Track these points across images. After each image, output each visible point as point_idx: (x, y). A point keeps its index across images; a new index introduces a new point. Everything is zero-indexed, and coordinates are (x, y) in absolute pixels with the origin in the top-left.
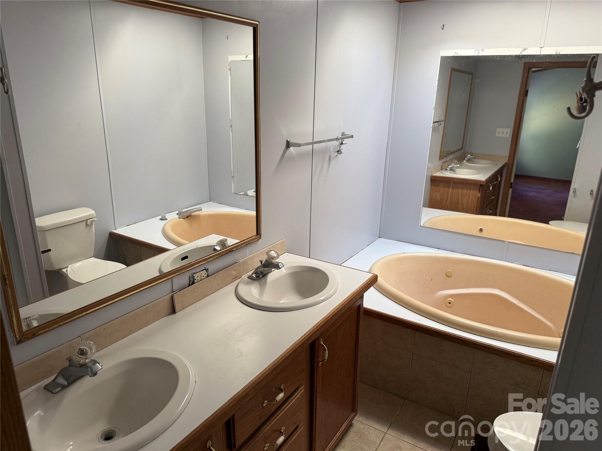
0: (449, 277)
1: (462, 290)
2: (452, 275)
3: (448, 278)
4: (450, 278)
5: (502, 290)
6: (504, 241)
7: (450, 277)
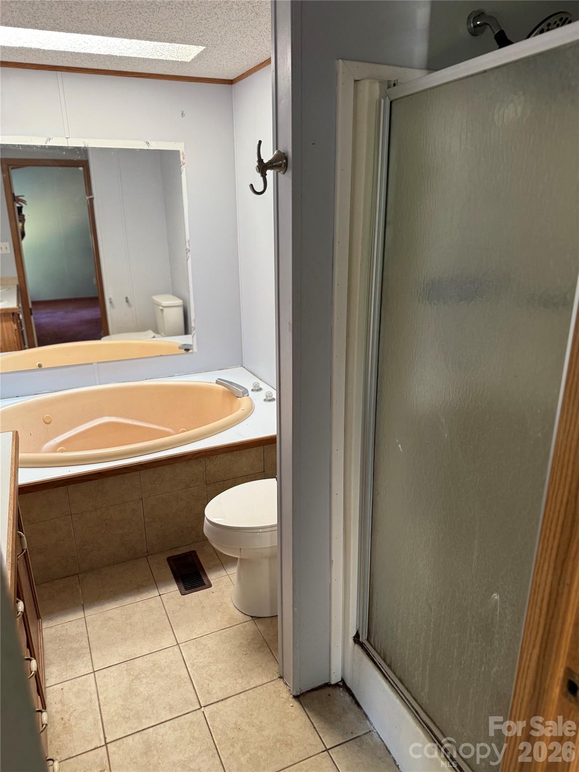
0: (48, 423)
1: (69, 432)
2: (52, 420)
3: (49, 425)
4: (50, 424)
5: (111, 416)
6: (91, 364)
7: (50, 422)
